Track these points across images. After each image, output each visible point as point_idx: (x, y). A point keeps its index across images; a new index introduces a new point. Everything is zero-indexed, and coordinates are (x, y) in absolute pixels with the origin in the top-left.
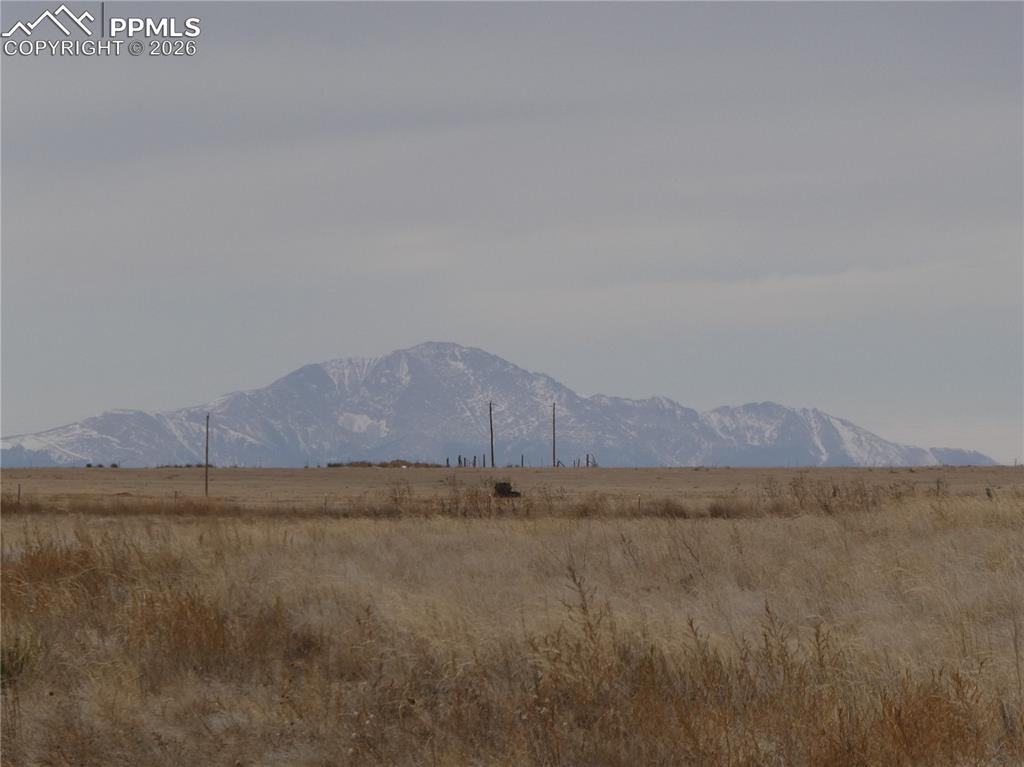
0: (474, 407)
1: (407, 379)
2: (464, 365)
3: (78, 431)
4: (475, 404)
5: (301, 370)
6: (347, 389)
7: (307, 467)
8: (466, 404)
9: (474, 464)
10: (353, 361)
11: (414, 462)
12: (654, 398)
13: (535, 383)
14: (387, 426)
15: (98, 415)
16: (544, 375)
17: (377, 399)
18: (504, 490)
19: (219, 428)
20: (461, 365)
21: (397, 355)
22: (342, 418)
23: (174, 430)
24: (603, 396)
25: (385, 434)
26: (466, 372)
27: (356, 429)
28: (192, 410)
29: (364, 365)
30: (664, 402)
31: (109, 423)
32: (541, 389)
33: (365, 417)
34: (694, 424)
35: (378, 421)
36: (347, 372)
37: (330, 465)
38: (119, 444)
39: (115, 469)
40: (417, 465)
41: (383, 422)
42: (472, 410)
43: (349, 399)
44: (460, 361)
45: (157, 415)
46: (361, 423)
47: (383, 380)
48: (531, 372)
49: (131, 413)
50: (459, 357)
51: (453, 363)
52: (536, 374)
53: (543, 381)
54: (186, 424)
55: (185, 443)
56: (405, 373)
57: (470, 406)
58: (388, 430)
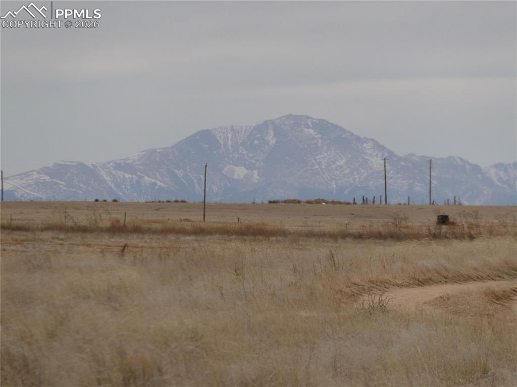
0: (321, 162)
1: (272, 142)
2: (315, 131)
3: (36, 176)
4: (321, 160)
5: (197, 134)
6: (230, 148)
7: (254, 203)
8: (316, 160)
9: (374, 202)
10: (234, 128)
11: (330, 200)
12: (450, 157)
13: (365, 145)
14: (258, 175)
15: (51, 165)
16: (373, 140)
17: (251, 155)
18: (443, 220)
19: (137, 175)
20: (311, 131)
21: (266, 123)
22: (226, 169)
23: (105, 176)
24: (414, 155)
25: (257, 181)
26: (316, 136)
27: (236, 177)
28: (118, 162)
29: (242, 130)
30: (458, 160)
31: (58, 171)
32: (369, 149)
33: (243, 168)
34: (479, 176)
35: (252, 172)
36: (230, 136)
37: (270, 202)
38: (64, 186)
39: (115, 203)
40: (333, 202)
41: (255, 173)
42: (319, 164)
43: (231, 156)
44: (312, 128)
45: (93, 165)
46: (240, 172)
47: (256, 142)
48: (361, 137)
49: (74, 164)
50: (311, 126)
51: (306, 129)
52: (365, 138)
53: (371, 144)
54: (114, 172)
55: (113, 186)
56: (271, 137)
57: (318, 161)
58: (258, 178)
